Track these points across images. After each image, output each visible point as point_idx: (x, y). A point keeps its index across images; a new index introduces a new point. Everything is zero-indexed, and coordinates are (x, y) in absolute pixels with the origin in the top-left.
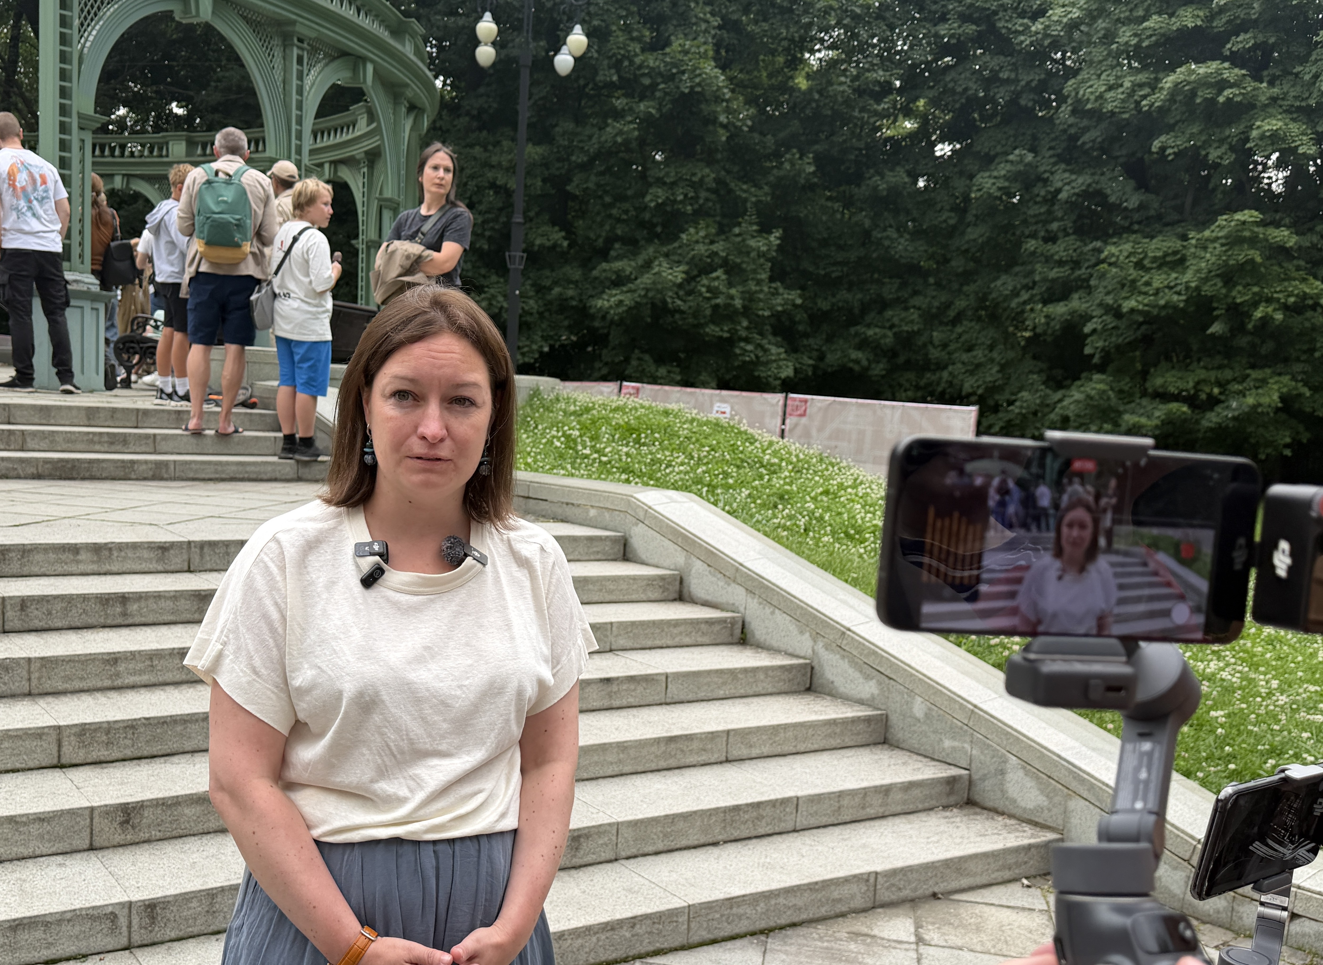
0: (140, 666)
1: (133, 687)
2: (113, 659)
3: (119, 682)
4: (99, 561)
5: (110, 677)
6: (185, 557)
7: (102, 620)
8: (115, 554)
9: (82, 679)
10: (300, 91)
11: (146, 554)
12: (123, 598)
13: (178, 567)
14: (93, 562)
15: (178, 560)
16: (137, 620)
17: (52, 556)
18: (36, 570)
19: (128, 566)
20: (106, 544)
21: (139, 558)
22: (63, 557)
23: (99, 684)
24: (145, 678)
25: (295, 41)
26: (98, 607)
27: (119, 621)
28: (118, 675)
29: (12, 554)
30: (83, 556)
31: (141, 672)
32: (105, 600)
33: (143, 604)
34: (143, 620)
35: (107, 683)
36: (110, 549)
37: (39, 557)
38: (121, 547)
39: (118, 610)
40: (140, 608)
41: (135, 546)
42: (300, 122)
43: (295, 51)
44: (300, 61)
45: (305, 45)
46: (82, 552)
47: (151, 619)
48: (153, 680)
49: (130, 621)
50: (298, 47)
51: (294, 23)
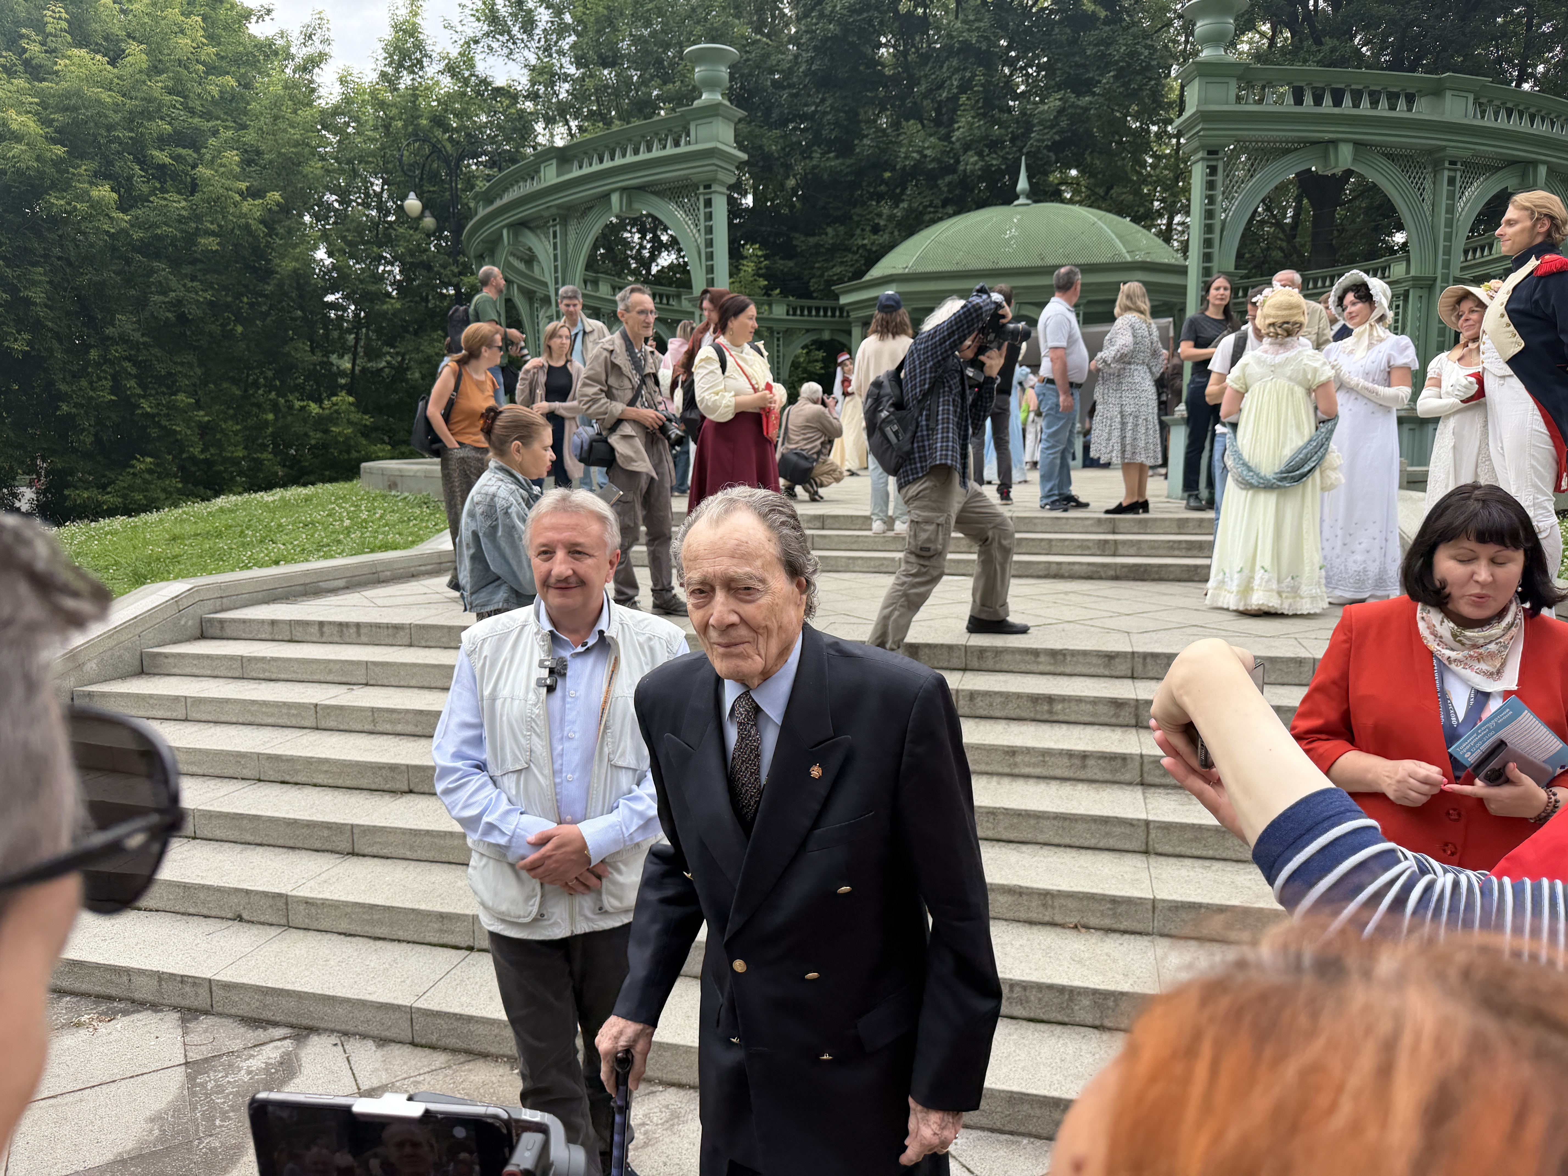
0: (1033, 760)
1: (1027, 777)
2: (1012, 752)
3: (1016, 771)
4: (1055, 664)
5: (1010, 766)
6: (1129, 665)
7: (1032, 715)
8: (1069, 658)
9: (987, 764)
10: (1451, 210)
11: (1094, 660)
12: (1050, 699)
13: (1122, 674)
14: (1050, 664)
15: (1123, 667)
16: (1061, 718)
17: (1018, 657)
18: (1005, 667)
19: (1080, 669)
20: (1061, 650)
21: (1089, 663)
22: (1027, 658)
23: (1000, 770)
24: (1038, 771)
25: (1447, 165)
26: (1029, 704)
27: (1046, 717)
28: (1015, 765)
29: (988, 654)
30: (1042, 659)
31: (1034, 765)
32: (1035, 699)
33: (1066, 705)
34: (1066, 718)
35: (1007, 770)
36: (1064, 655)
37: (1008, 657)
38: (1074, 653)
39: (1046, 708)
40: (1064, 709)
41: (1085, 653)
42: (1449, 237)
43: (1446, 173)
44: (1451, 181)
45: (1459, 166)
46: (1042, 656)
47: (1073, 718)
48: (1045, 773)
49: (1055, 718)
50: (1449, 170)
51: (1444, 148)
